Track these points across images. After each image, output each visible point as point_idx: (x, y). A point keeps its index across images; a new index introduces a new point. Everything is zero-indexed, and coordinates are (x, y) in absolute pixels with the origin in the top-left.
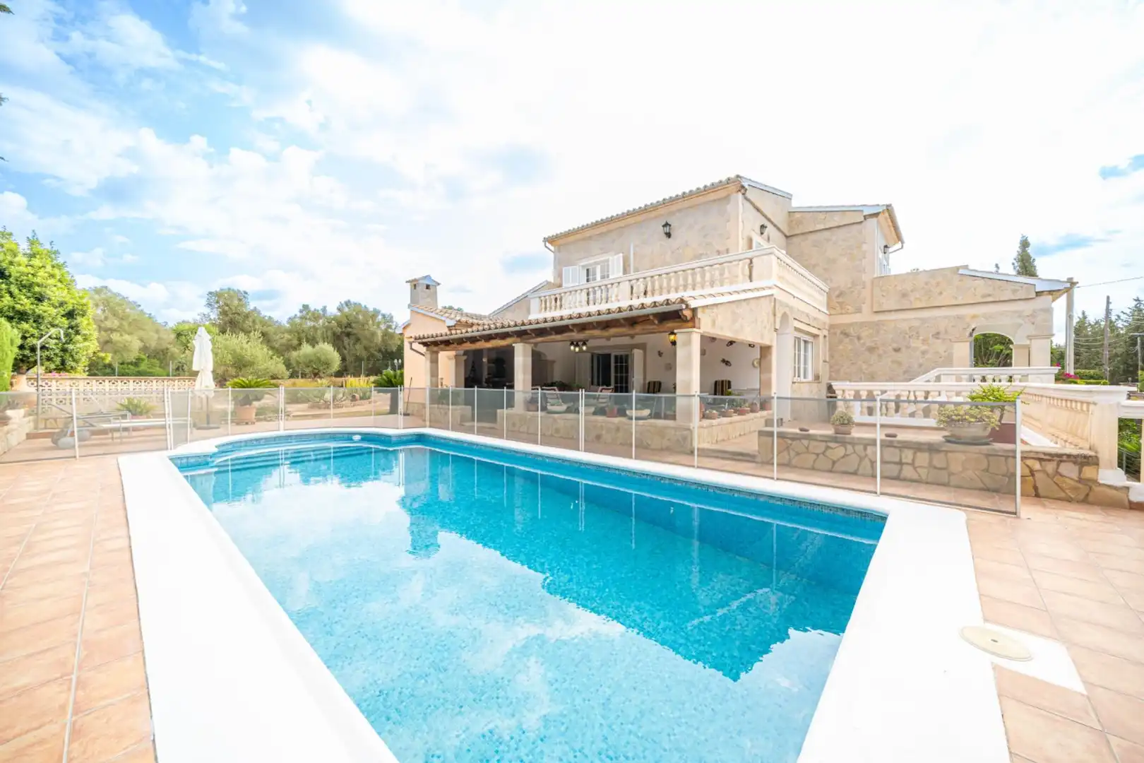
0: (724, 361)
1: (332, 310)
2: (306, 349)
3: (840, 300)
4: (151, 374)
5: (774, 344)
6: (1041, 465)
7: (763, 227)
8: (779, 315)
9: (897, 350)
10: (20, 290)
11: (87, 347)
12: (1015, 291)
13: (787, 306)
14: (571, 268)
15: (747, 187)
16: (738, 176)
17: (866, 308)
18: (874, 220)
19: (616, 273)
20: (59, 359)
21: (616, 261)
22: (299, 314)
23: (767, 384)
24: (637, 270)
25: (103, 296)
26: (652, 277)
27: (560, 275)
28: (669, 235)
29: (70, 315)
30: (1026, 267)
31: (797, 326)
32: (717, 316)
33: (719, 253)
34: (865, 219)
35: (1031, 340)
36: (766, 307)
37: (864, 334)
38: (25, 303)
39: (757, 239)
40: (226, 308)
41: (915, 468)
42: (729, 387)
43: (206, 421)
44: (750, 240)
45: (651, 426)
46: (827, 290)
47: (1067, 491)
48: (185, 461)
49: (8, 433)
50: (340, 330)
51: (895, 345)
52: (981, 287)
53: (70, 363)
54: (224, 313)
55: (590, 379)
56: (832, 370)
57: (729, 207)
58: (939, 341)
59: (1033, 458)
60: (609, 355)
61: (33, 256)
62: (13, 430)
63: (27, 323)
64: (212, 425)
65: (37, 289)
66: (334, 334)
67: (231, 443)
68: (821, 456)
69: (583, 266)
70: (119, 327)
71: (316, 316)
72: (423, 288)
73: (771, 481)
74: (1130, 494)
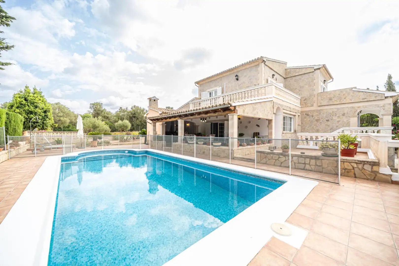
0: (257, 125)
1: (129, 109)
2: (120, 122)
3: (305, 102)
4: (72, 131)
5: (274, 119)
6: (357, 165)
7: (273, 75)
8: (275, 108)
9: (328, 121)
10: (31, 104)
11: (50, 122)
12: (376, 97)
13: (280, 104)
14: (204, 92)
15: (265, 60)
16: (262, 57)
17: (315, 104)
18: (319, 71)
19: (219, 93)
20: (42, 126)
21: (219, 89)
22: (119, 110)
23: (271, 134)
24: (226, 92)
25: (58, 106)
26: (230, 95)
27: (200, 95)
28: (237, 79)
29: (45, 112)
30: (390, 87)
31: (284, 112)
32: (245, 109)
33: (255, 85)
34: (315, 70)
35: (383, 116)
36: (269, 105)
37: (315, 114)
38: (32, 109)
39: (270, 79)
40: (96, 109)
41: (310, 165)
42: (259, 135)
43: (80, 146)
44: (267, 80)
45: (220, 149)
46: (300, 98)
47: (367, 176)
48: (68, 158)
49: (19, 149)
50: (132, 115)
51: (327, 119)
52: (362, 96)
53: (45, 127)
54: (95, 110)
55: (211, 132)
56: (302, 128)
57: (259, 69)
58: (345, 117)
59: (354, 162)
60: (217, 123)
61: (34, 94)
62: (20, 148)
63: (32, 114)
64: (83, 147)
65: (35, 104)
66: (130, 117)
67: (85, 153)
68: (277, 160)
69: (208, 92)
70: (62, 115)
71: (124, 111)
72: (153, 101)
73: (254, 169)
74: (392, 178)
